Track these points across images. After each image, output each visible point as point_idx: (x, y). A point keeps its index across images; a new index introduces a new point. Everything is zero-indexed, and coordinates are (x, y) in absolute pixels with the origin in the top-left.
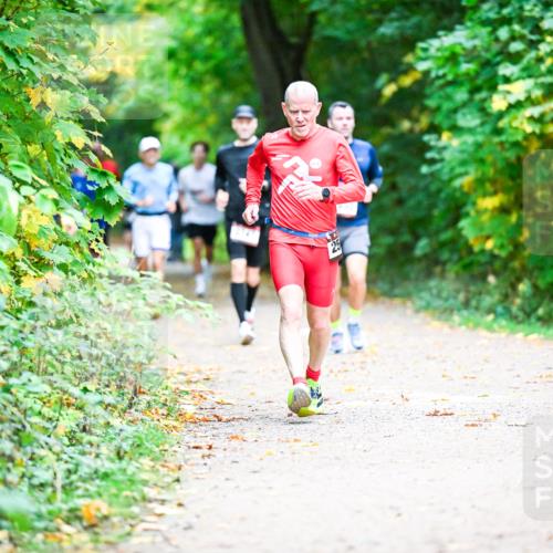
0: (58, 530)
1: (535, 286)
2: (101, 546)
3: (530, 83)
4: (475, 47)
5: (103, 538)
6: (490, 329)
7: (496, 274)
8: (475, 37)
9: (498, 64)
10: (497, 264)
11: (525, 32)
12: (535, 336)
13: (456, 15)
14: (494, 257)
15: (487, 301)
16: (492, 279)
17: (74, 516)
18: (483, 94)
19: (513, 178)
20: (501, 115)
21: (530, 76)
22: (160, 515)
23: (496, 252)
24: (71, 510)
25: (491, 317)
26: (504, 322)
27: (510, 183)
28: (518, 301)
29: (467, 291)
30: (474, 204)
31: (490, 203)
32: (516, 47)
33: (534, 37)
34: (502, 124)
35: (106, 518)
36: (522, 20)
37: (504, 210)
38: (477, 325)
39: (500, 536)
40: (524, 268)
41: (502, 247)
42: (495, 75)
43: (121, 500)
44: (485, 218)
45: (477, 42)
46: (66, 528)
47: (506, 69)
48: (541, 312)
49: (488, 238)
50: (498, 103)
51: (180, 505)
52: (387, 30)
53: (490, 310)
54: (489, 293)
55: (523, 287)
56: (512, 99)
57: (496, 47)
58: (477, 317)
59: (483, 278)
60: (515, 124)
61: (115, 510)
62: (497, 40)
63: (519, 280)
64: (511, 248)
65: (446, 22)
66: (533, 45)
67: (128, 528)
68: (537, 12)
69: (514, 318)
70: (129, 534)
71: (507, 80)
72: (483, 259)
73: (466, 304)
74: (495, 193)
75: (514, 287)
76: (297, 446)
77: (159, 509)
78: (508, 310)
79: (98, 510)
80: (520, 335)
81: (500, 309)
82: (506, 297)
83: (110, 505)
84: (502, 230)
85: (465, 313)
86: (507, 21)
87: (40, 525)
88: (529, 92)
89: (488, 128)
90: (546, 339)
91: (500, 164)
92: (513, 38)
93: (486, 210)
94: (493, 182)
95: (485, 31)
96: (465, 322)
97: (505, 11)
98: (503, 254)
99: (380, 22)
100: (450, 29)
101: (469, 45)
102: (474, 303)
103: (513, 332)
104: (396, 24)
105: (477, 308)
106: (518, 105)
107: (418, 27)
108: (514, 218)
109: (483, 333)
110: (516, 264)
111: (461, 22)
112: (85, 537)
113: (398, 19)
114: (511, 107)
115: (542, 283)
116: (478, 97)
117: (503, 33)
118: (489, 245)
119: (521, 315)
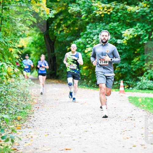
0: (14, 121)
1: (92, 81)
2: (21, 124)
3: (91, 48)
4: (82, 42)
5: (21, 122)
6: (85, 88)
7: (85, 79)
8: (83, 40)
9: (87, 45)
10: (86, 78)
11: (91, 40)
12: (92, 90)
13: (79, 37)
14: (85, 76)
15: (84, 84)
16: (85, 80)
17: (16, 119)
18: (84, 50)
19: (89, 63)
20: (86, 53)
21: (91, 47)
22: (30, 119)
23: (86, 75)
24: (15, 118)
25: (85, 86)
26: (87, 87)
27: (88, 64)
28: (89, 84)
29: (81, 82)
30: (82, 68)
31: (85, 68)
32: (89, 42)
33: (92, 41)
34: (87, 55)
35: (21, 119)
36: (90, 38)
37: (87, 69)
38: (82, 88)
39: (86, 122)
40: (90, 78)
41: (87, 75)
42: (86, 47)
43: (24, 116)
44: (84, 70)
45: (83, 41)
46: (15, 121)
47: (88, 46)
48: (93, 85)
49: (84, 73)
50: (86, 51)
51: (34, 117)
52: (68, 39)
53: (85, 85)
54: (84, 82)
55: (90, 81)
56: (88, 51)
57: (86, 42)
58: (82, 86)
59: (83, 80)
60: (89, 55)
61: (23, 118)
62: (86, 41)
63: (89, 80)
64: (88, 75)
65: (78, 38)
66: (92, 42)
67: (25, 121)
68: (93, 36)
69: (88, 86)
70: (25, 122)
71: (88, 48)
72: (83, 77)
73: (81, 84)
74: (85, 66)
75: (88, 81)
76: (53, 107)
77: (30, 118)
78: (87, 85)
79: (20, 118)
80: (89, 89)
81: (86, 85)
82: (87, 83)
83: (22, 117)
84: (87, 72)
85: (80, 86)
86: (88, 38)
87: (11, 120)
88: (91, 49)
89: (85, 55)
90: (94, 90)
91: (87, 61)
92: (89, 41)
93: (84, 69)
94: (85, 64)
95: (84, 39)
96: (81, 87)
97: (88, 36)
98: (87, 76)
99: (66, 38)
100: (78, 39)
101: (82, 41)
102: (82, 84)
103: (88, 89)
104: (69, 38)
105: (82, 85)
106: (89, 52)
107: (73, 39)
108: (89, 70)
109: (83, 89)
110: (89, 78)
111: (80, 38)
112: (18, 122)
113: (70, 37)
114: (88, 52)
115: (93, 81)
116: (83, 50)
117: (87, 40)
118: (85, 74)
119: (90, 86)
